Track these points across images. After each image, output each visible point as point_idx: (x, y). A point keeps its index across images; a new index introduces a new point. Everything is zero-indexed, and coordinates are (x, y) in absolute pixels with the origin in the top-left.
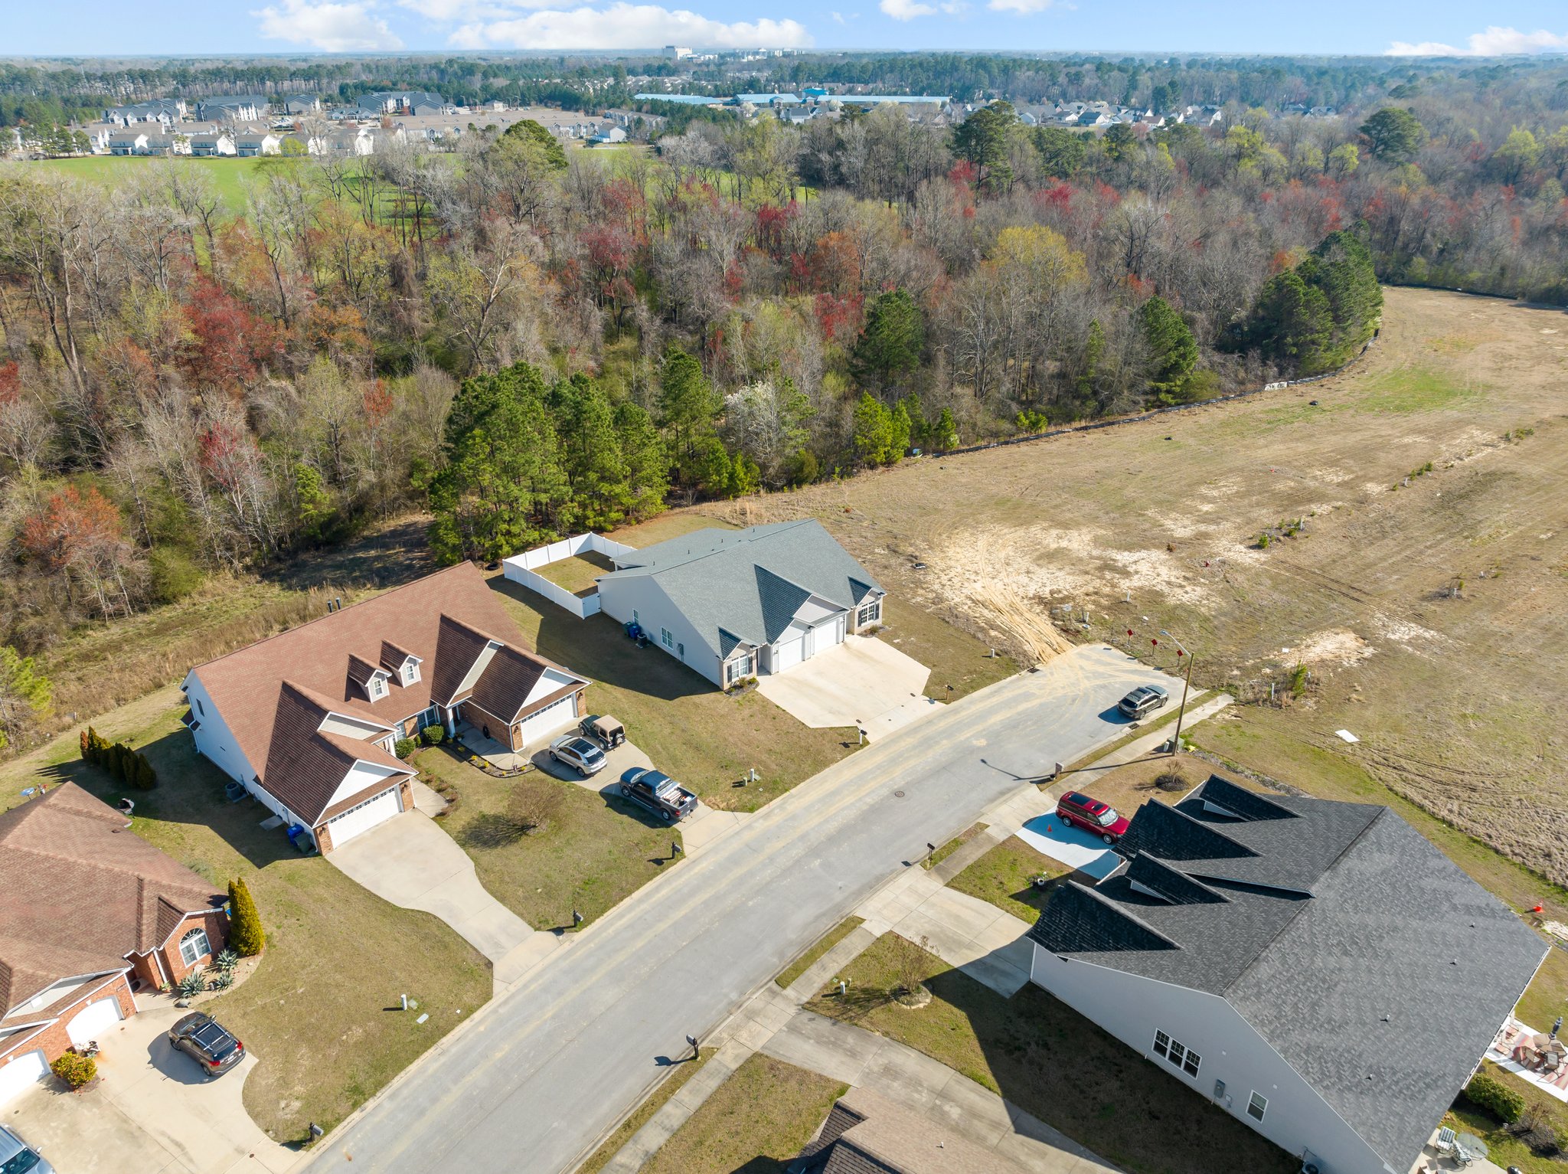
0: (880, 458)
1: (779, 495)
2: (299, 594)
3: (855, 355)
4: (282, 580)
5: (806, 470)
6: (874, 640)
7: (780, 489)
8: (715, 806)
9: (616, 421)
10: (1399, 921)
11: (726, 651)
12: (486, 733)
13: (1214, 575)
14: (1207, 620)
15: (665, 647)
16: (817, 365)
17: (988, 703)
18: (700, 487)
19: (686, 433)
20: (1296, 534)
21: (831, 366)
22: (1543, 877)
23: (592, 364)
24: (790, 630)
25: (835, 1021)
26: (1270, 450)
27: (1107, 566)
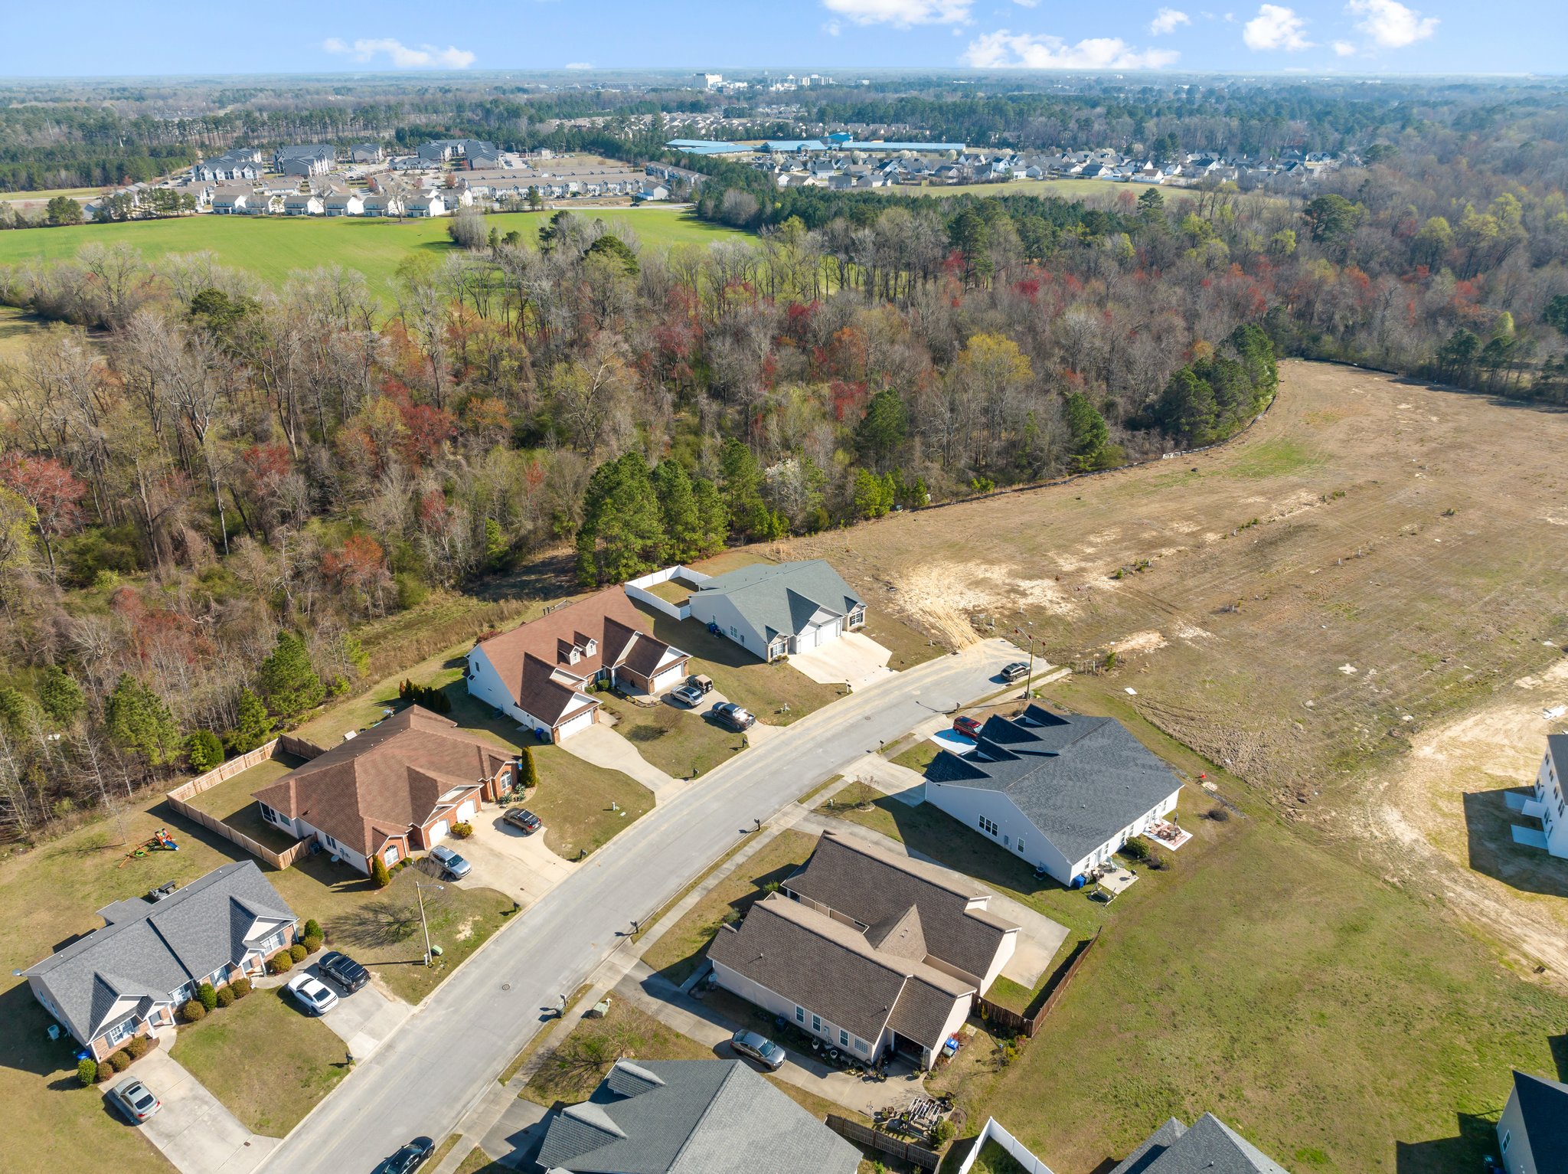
0: (872, 512)
1: (802, 539)
2: (492, 605)
3: (858, 435)
4: (477, 594)
5: (821, 522)
6: (859, 635)
7: (803, 535)
8: (764, 723)
9: (694, 490)
10: (1103, 768)
11: (770, 639)
12: (633, 684)
13: (1082, 596)
14: (1069, 624)
15: (732, 638)
16: (830, 446)
17: (924, 672)
18: (749, 532)
19: (739, 496)
20: (1145, 570)
21: (841, 443)
22: (1212, 762)
23: (666, 438)
24: (807, 627)
25: (827, 816)
26: (1148, 508)
27: (1014, 590)
